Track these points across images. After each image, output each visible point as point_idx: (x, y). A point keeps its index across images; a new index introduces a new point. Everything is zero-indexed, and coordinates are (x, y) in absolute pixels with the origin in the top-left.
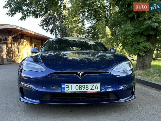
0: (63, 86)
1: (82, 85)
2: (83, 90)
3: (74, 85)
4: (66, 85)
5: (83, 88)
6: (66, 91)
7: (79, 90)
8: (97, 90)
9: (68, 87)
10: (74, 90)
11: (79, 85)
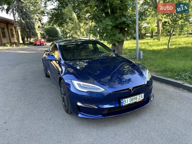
0: (122, 101)
1: (133, 97)
2: (134, 101)
3: (129, 99)
4: (123, 100)
5: (134, 100)
6: (124, 105)
7: (132, 102)
8: (142, 99)
9: (125, 102)
10: (129, 103)
11: (131, 98)
